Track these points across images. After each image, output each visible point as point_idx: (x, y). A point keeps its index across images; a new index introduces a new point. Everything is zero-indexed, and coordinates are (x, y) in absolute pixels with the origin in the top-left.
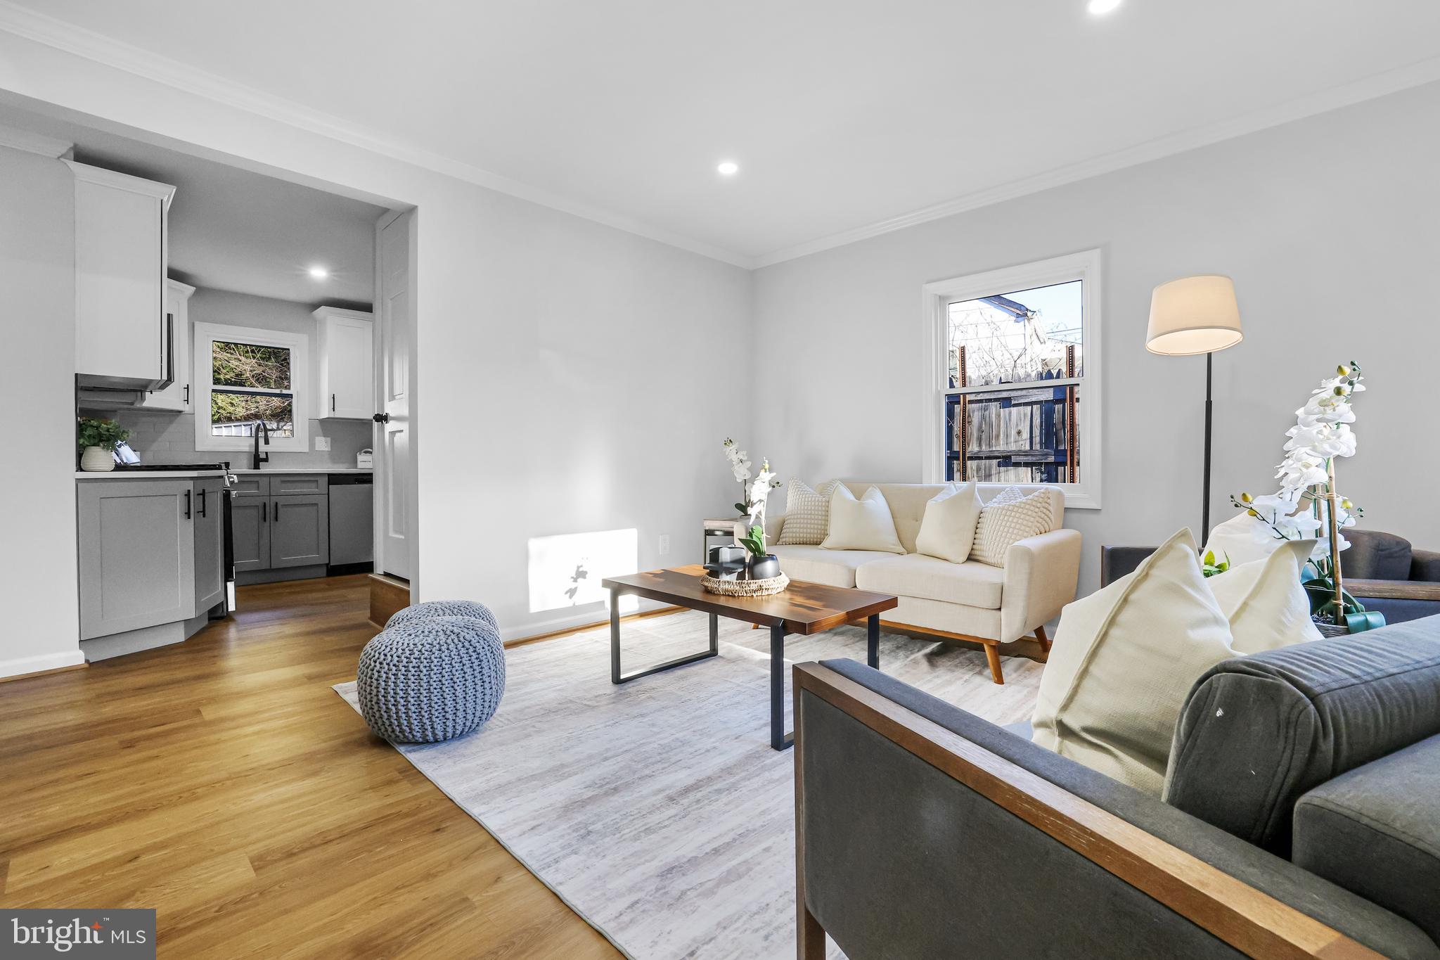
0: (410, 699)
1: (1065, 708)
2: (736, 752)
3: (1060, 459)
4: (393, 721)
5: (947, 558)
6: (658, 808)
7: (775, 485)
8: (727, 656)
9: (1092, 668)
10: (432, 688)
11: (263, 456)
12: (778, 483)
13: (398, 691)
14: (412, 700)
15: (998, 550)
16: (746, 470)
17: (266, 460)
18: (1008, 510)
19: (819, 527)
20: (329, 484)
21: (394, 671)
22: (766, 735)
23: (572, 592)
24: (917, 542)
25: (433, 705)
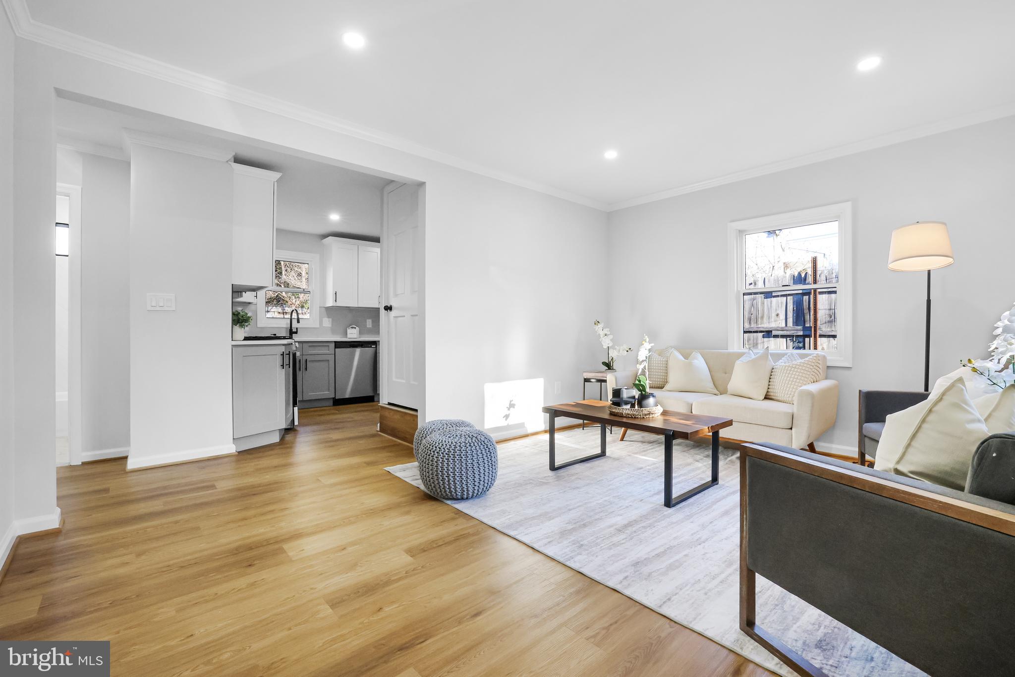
0: (456, 473)
1: (898, 462)
2: (645, 508)
3: (807, 333)
4: (446, 486)
5: (751, 397)
6: (614, 535)
7: (628, 350)
8: (613, 456)
9: (913, 443)
10: (468, 467)
11: (294, 330)
12: (630, 349)
13: (450, 469)
14: (457, 474)
15: (786, 393)
16: (610, 341)
17: (296, 333)
18: (792, 367)
19: (661, 377)
20: (335, 348)
21: (446, 457)
22: (661, 498)
23: (507, 417)
24: (728, 387)
25: (469, 477)
